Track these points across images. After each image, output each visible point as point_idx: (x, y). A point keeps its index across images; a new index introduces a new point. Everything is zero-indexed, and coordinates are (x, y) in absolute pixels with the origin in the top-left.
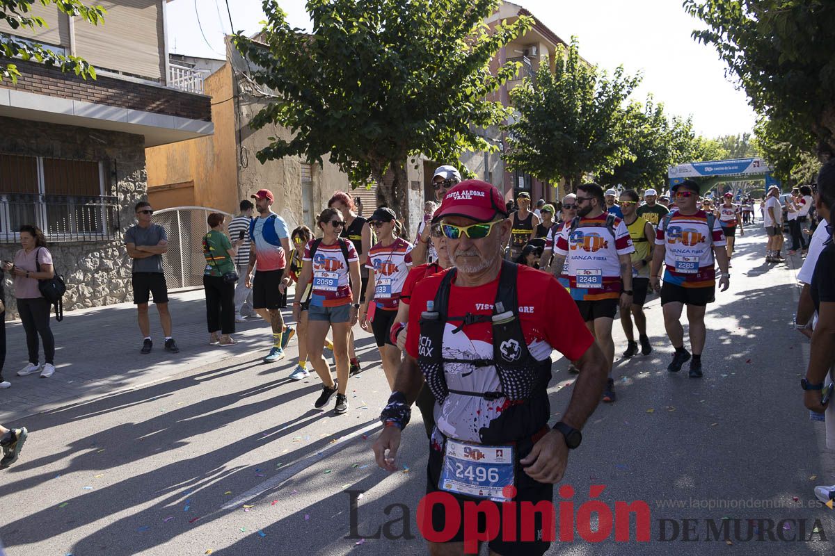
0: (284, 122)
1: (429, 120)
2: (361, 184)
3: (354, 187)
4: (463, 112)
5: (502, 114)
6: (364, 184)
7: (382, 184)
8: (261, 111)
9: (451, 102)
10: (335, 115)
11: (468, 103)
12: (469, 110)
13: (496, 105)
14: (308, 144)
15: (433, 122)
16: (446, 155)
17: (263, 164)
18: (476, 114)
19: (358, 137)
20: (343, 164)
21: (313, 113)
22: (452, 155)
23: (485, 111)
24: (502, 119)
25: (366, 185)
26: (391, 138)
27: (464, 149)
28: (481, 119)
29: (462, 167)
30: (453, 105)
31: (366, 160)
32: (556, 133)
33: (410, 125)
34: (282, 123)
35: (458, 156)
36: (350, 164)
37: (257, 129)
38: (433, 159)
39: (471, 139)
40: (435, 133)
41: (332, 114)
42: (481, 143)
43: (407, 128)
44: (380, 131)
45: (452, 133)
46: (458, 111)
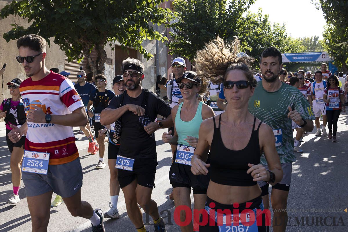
0: (22, 13)
1: (124, 18)
2: (74, 59)
3: (69, 61)
4: (146, 14)
5: (170, 16)
6: (76, 59)
7: (89, 60)
8: (7, 6)
9: (138, 7)
10: (60, 11)
11: (149, 8)
12: (150, 13)
13: (166, 10)
14: (39, 30)
15: (126, 19)
16: (133, 42)
17: (7, 42)
18: (154, 16)
19: (75, 27)
20: (62, 45)
21: (44, 9)
22: (137, 42)
23: (160, 13)
24: (171, 19)
25: (78, 60)
26: (97, 28)
27: (145, 38)
28: (157, 19)
29: (144, 50)
30: (139, 8)
31: (79, 43)
32: (202, 31)
33: (111, 20)
34: (20, 14)
35: (140, 43)
36: (67, 45)
37: (3, 18)
38: (124, 43)
39: (150, 32)
40: (127, 26)
41: (58, 10)
42: (156, 35)
43: (109, 22)
44: (91, 24)
45: (138, 27)
46: (143, 13)
